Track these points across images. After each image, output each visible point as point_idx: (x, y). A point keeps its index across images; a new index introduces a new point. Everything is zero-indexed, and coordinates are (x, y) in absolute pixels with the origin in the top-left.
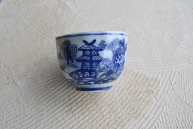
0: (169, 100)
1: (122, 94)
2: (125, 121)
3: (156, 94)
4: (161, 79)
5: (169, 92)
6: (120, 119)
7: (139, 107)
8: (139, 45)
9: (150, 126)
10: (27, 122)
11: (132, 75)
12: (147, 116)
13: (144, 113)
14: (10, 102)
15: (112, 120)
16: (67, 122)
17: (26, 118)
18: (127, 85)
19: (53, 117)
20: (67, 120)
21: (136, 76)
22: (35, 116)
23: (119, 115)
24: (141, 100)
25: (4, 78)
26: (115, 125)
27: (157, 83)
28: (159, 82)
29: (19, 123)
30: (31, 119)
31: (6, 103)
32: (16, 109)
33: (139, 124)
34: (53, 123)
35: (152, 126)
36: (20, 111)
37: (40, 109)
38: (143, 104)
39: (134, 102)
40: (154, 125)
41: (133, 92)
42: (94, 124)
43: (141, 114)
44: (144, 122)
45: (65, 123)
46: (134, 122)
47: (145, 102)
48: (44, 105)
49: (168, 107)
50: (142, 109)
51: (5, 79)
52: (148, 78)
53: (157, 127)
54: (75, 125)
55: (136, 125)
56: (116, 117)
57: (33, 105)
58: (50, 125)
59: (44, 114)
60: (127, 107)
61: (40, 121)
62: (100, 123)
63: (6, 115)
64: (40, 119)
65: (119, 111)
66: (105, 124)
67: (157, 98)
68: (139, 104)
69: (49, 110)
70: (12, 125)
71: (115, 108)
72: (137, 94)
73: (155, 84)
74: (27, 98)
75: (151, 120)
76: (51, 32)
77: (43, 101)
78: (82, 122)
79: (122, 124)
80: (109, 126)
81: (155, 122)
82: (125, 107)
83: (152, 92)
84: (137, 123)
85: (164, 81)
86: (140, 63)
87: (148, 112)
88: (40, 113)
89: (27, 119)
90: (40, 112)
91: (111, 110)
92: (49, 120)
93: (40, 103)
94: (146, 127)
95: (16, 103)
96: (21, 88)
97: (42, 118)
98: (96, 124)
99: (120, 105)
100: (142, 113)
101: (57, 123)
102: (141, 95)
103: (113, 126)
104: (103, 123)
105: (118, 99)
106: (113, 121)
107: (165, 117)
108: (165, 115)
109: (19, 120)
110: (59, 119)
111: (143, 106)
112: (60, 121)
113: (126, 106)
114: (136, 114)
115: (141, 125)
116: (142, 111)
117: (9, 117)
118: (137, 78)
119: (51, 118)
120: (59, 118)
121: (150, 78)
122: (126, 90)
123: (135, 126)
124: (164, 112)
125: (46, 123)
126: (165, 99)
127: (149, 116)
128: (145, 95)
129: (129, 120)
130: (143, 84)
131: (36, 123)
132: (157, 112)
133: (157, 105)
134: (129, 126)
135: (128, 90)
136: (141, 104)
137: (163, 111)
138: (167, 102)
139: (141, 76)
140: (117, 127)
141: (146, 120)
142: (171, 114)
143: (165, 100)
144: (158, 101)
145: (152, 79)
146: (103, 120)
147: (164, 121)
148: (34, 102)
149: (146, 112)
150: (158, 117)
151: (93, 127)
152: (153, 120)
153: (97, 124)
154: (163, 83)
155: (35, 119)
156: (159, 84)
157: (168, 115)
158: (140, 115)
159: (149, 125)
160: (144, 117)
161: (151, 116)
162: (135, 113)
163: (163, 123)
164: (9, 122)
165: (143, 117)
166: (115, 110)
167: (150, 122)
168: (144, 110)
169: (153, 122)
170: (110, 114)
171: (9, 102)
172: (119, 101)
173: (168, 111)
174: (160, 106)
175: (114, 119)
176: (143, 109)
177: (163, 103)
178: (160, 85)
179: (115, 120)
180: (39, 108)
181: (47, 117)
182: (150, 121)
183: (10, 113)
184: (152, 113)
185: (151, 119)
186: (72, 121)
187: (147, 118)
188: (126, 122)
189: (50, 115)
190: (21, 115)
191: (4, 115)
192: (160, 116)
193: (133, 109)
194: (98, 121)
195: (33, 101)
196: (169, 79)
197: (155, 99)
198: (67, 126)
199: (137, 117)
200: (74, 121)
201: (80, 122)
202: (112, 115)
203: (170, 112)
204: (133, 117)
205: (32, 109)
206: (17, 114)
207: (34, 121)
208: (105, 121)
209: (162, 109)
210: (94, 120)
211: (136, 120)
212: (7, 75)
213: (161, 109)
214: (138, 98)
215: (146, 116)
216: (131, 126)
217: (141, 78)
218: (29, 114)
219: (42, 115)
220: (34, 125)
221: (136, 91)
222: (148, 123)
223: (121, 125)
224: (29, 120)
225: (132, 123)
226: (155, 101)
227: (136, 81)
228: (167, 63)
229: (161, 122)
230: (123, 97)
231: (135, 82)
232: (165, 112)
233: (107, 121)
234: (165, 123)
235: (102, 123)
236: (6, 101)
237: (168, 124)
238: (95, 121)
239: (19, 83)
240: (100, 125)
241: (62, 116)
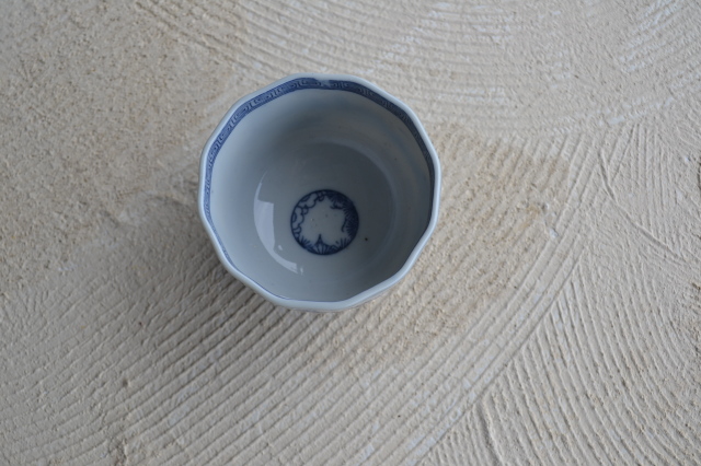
0: (594, 229)
1: (449, 225)
2: (463, 310)
3: (553, 215)
4: (570, 159)
5: (595, 204)
6: (448, 304)
7: (503, 263)
8: (497, 39)
9: (536, 319)
10: (174, 339)
11: (479, 155)
12: (528, 290)
13: (519, 280)
14: (109, 283)
15: (424, 309)
16: (291, 330)
17: (169, 328)
18: (463, 192)
19: (249, 317)
20: (289, 323)
21: (492, 155)
22: (193, 321)
23: (443, 294)
24: (509, 238)
25: (72, 206)
26: (432, 324)
27: (558, 174)
28: (565, 171)
29: (151, 345)
30: (183, 329)
31: (98, 287)
32: (134, 304)
33: (504, 314)
34: (251, 335)
35: (541, 318)
36: (147, 308)
37: (205, 296)
38: (515, 250)
39: (487, 249)
40: (547, 315)
41: (482, 214)
42: (370, 326)
43: (510, 285)
44: (519, 308)
45: (287, 333)
46: (490, 311)
47: (519, 243)
48: (215, 281)
49: (592, 253)
50: (512, 269)
51: (76, 208)
52: (530, 161)
53: (556, 318)
54: (317, 334)
55: (494, 319)
56: (435, 300)
57: (181, 287)
58: (244, 341)
59: (219, 312)
60: (465, 264)
61: (212, 333)
62: (389, 323)
63: (106, 327)
64: (211, 327)
65: (442, 281)
66: (403, 325)
67: (558, 227)
68: (501, 252)
69: (234, 297)
70: (130, 353)
71: (430, 272)
72: (494, 220)
73: (553, 181)
74: (160, 266)
75: (540, 299)
76: (190, 13)
77: (211, 271)
78: (337, 326)
79: (453, 319)
80: (416, 329)
81: (550, 306)
82: (459, 265)
83: (544, 207)
84: (499, 314)
85: (580, 168)
86: (502, 107)
87: (528, 276)
88: (208, 309)
89: (171, 331)
90: (206, 306)
91: (418, 279)
92: (237, 327)
93: (200, 277)
94: (524, 322)
95: (129, 285)
96: (134, 233)
97: (215, 323)
98: (377, 327)
99: (443, 261)
100: (512, 280)
101: (263, 335)
102: (508, 223)
103: (427, 329)
104: (397, 320)
105: (437, 243)
106: (427, 314)
107: (581, 285)
108: (581, 281)
109: (149, 336)
110: (267, 323)
111: (514, 258)
112: (269, 329)
113: (462, 261)
114: (494, 286)
115: (510, 319)
116: (513, 273)
117: (119, 331)
118: (495, 163)
119: (244, 321)
120: (265, 318)
121: (535, 159)
122: (462, 210)
123: (492, 324)
124: (578, 269)
125: (228, 339)
126: (583, 228)
127: (532, 288)
128: (520, 221)
129: (475, 306)
130: (515, 185)
131: (201, 341)
132: (556, 272)
133: (557, 251)
134: (474, 325)
135: (466, 208)
136: (508, 253)
137: (576, 267)
138: (590, 237)
139: (506, 156)
140: (440, 330)
141: (524, 300)
142: (599, 276)
143: (584, 231)
144: (560, 237)
145: (543, 161)
146: (396, 313)
147: (579, 299)
148: (182, 276)
149: (525, 276)
150: (561, 287)
151: (370, 338)
152: (544, 298)
153: (380, 328)
154: (577, 174)
155: (195, 330)
156: (564, 178)
157: (589, 279)
158: (505, 286)
159: (533, 314)
160: (518, 293)
161: (540, 286)
162: (490, 283)
163: (576, 306)
164: (121, 347)
165: (515, 293)
166: (430, 279)
167: (535, 306)
168: (519, 269)
169: (546, 305)
170: (417, 293)
171: (105, 283)
172: (440, 247)
173: (590, 265)
174: (567, 253)
175: (429, 307)
176: (516, 268)
177: (576, 243)
178: (569, 182)
179: (433, 308)
180: (201, 294)
181: (231, 320)
182: (537, 303)
183: (119, 318)
184: (542, 278)
185: (539, 295)
186: (304, 325)
187: (527, 295)
188: (465, 312)
189: (239, 312)
190: (153, 321)
191: (102, 326)
192: (567, 284)
193: (484, 272)
194: (381, 316)
195: (179, 273)
196: (596, 156)
197: (552, 231)
198: (292, 341)
199: (497, 295)
200: (311, 323)
201: (330, 325)
202: (423, 297)
203: (596, 269)
204: (484, 297)
205: (181, 299)
206: (139, 319)
207: (194, 336)
208: (401, 315)
209: (571, 263)
210: (369, 316)
211: (494, 304)
212: (79, 195)
213: (569, 261)
214: (499, 234)
215: (524, 290)
216: (481, 323)
217: (508, 163)
218: (176, 316)
219: (214, 316)
220: (197, 348)
221: (493, 209)
222: (531, 311)
223: (449, 323)
224: (178, 333)
225: (482, 315)
226: (553, 236)
227: (492, 175)
228: (592, 97)
229: (570, 303)
230: (451, 232)
231: (489, 179)
232: (581, 269)
233: (409, 315)
234: (580, 306)
235: (394, 322)
236: (95, 280)
237: (589, 306)
238: (372, 318)
239: (123, 217)
240: (389, 330)
241: (275, 312)
